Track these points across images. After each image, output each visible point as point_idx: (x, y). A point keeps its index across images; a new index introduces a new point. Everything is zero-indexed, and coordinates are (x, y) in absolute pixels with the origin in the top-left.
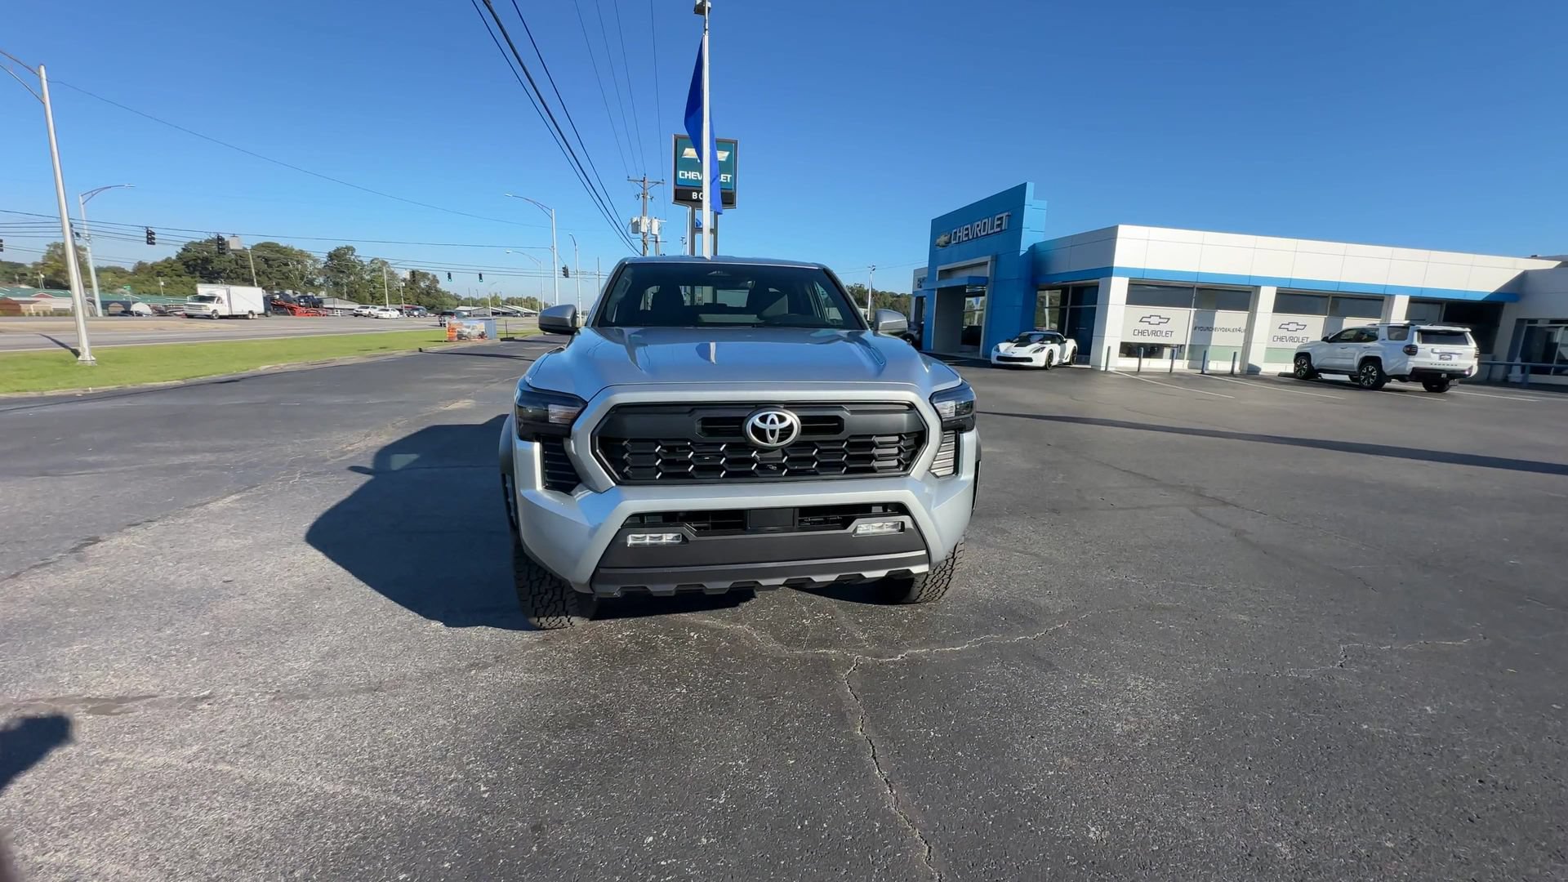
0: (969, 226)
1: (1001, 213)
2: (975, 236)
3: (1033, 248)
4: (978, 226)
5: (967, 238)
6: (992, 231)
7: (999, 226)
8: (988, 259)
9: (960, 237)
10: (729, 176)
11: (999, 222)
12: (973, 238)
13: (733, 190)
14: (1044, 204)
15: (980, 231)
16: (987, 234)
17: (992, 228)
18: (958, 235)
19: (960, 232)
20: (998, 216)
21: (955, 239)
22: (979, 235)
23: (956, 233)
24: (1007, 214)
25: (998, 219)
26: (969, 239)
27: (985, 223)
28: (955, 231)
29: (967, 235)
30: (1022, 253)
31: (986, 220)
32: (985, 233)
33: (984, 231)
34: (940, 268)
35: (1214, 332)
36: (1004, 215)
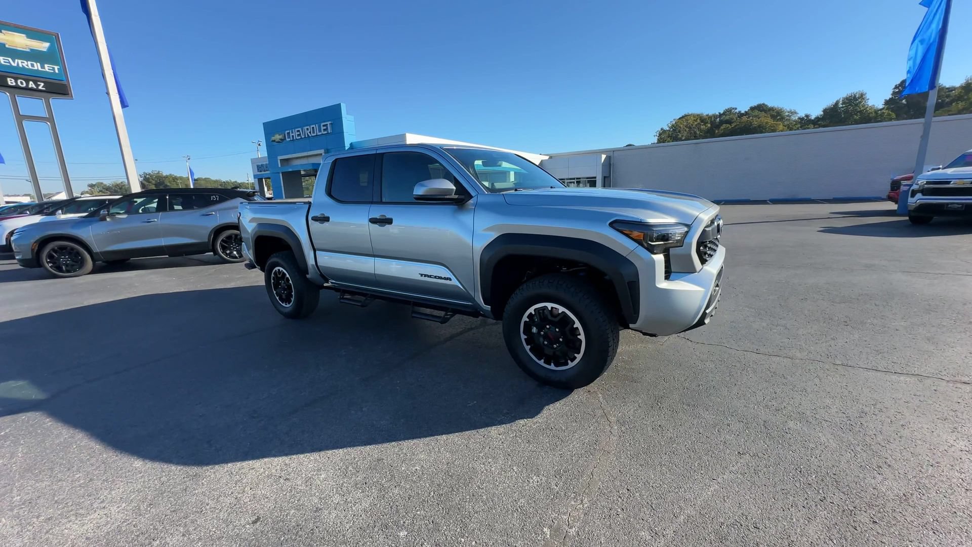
0: (300, 129)
1: (324, 122)
2: (307, 136)
3: (351, 144)
4: (307, 129)
5: (299, 138)
6: (320, 133)
7: (324, 130)
8: (322, 151)
9: (293, 136)
10: (56, 68)
11: (325, 128)
12: (305, 137)
13: (65, 82)
14: (351, 118)
15: (310, 132)
16: (317, 135)
17: (320, 131)
18: (291, 135)
19: (292, 133)
20: (322, 124)
21: (289, 137)
22: (310, 136)
23: (289, 133)
24: (330, 122)
25: (324, 126)
26: (301, 138)
27: (313, 128)
28: (288, 131)
29: (298, 135)
30: (346, 148)
31: (314, 126)
32: (315, 134)
33: (314, 132)
34: (280, 158)
36: (328, 123)
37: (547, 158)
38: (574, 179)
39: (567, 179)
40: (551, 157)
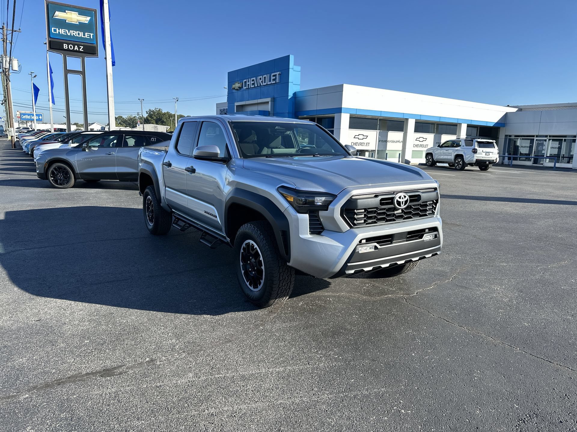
0: (254, 78)
1: (274, 72)
2: (259, 85)
3: (295, 94)
4: (260, 79)
5: (253, 86)
6: (270, 83)
7: (274, 80)
8: (269, 100)
9: (248, 85)
10: (92, 34)
11: (274, 78)
12: (258, 86)
13: (95, 45)
14: (298, 68)
15: (262, 82)
16: (267, 85)
17: (270, 81)
18: (247, 83)
19: (248, 82)
20: (273, 74)
21: (245, 86)
22: (262, 85)
23: (246, 82)
24: (279, 73)
25: (274, 76)
26: (255, 87)
27: (265, 77)
28: (245, 80)
29: (253, 84)
30: (289, 97)
31: (266, 76)
32: (266, 84)
33: (265, 82)
34: (237, 104)
35: (388, 143)
36: (277, 73)
37: (514, 110)
38: (546, 136)
39: (537, 136)
40: (520, 110)
